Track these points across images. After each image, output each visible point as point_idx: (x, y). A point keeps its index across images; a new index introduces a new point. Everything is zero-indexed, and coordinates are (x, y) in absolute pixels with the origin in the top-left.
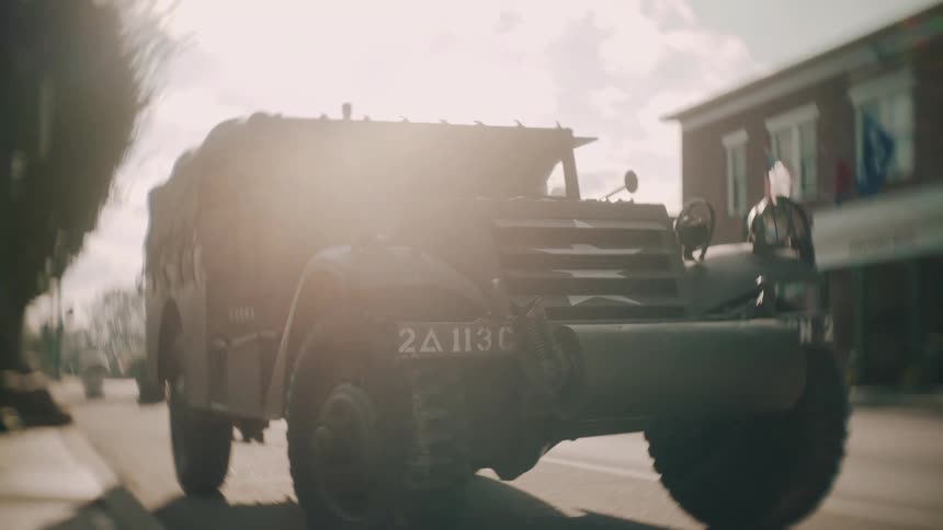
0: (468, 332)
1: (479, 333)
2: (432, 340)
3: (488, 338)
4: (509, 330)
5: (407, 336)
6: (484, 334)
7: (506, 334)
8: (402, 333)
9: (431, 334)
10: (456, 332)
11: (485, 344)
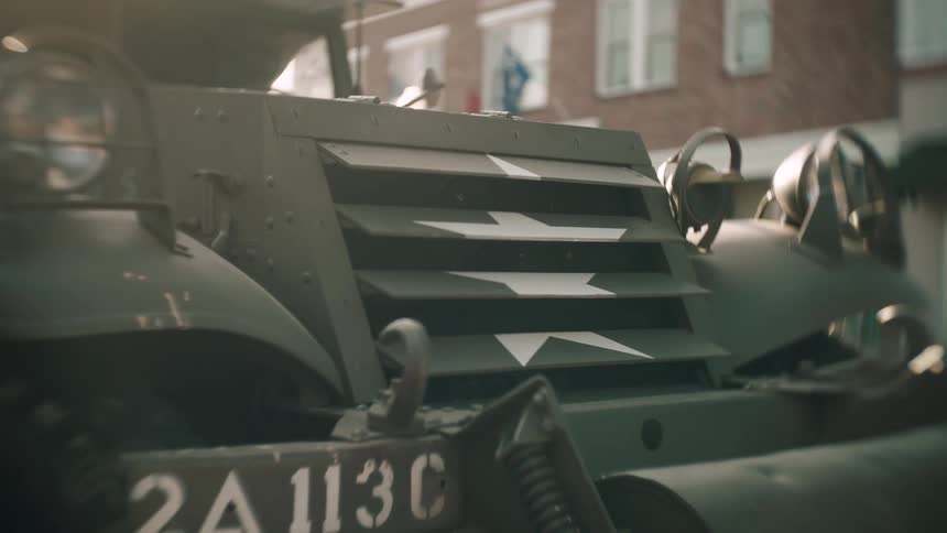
0: (333, 476)
1: (362, 478)
2: (231, 508)
3: (384, 491)
4: (437, 461)
5: (157, 499)
6: (376, 478)
7: (428, 472)
8: (142, 489)
9: (232, 491)
10: (301, 479)
11: (375, 506)
